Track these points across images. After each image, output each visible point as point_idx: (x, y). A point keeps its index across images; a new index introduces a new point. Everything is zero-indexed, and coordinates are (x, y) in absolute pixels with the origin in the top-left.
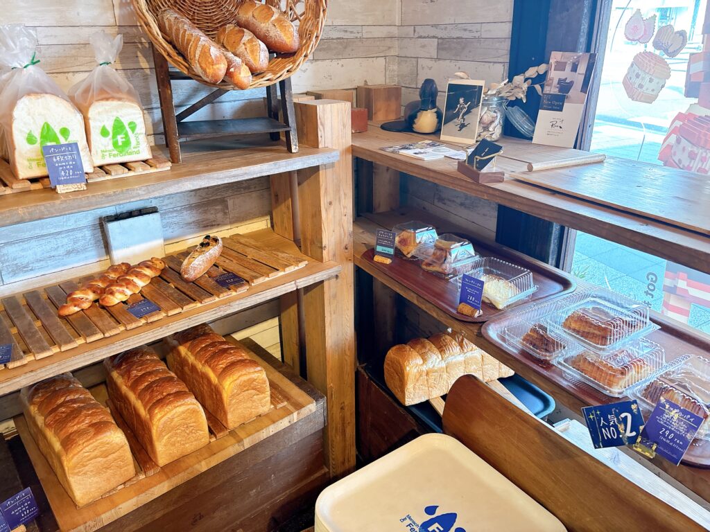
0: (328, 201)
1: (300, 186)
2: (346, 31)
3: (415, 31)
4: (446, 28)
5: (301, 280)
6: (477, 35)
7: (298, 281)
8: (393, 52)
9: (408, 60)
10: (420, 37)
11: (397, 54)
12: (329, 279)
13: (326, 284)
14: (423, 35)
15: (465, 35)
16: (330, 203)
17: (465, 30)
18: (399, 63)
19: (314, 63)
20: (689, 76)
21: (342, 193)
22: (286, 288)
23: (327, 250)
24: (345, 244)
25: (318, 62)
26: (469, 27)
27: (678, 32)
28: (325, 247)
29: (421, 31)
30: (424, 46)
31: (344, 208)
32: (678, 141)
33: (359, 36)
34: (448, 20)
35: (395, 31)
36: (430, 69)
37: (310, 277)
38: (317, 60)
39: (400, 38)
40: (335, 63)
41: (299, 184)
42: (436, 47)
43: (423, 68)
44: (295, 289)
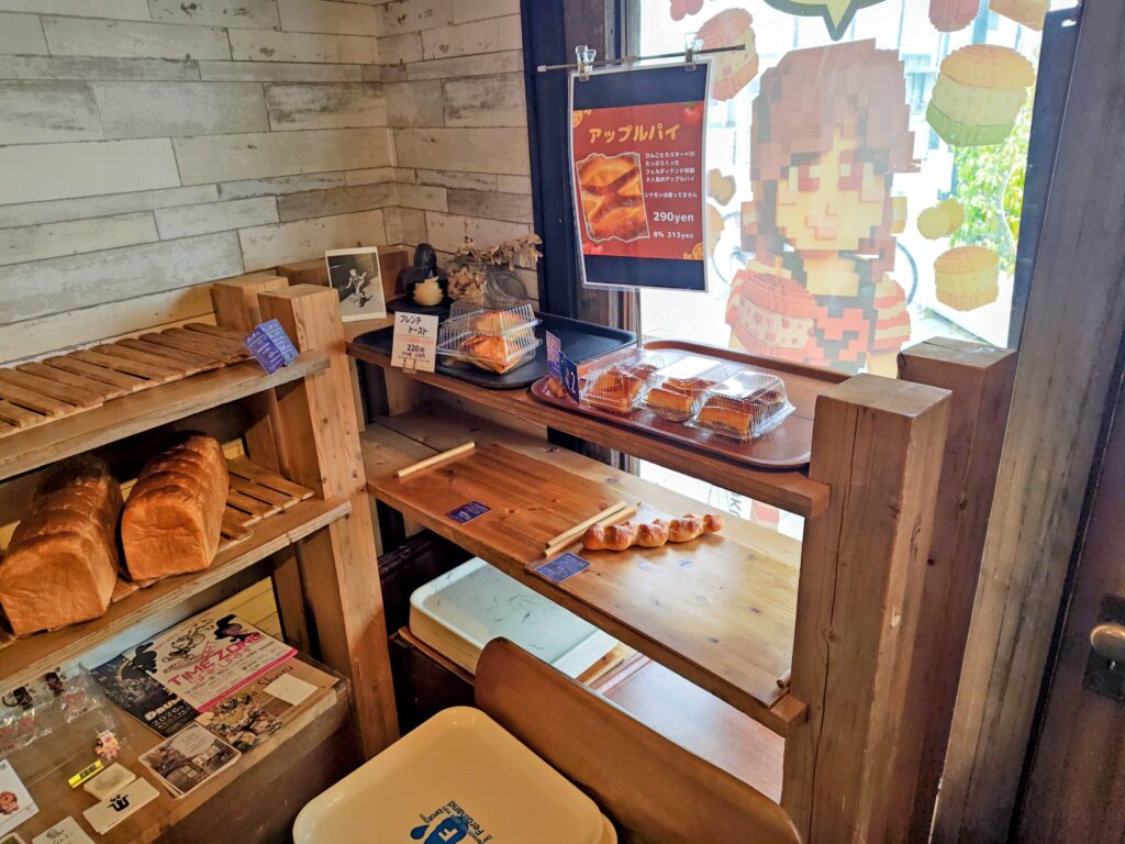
0: (322, 417)
1: (281, 402)
2: (322, 180)
3: (416, 176)
4: (455, 177)
5: (295, 530)
6: (493, 188)
7: (290, 533)
8: (391, 202)
9: (413, 212)
10: (425, 184)
11: (397, 203)
12: (336, 521)
13: (332, 529)
14: (429, 182)
15: (478, 186)
16: (325, 421)
17: (478, 181)
18: (402, 216)
19: (283, 227)
20: (743, 228)
21: (339, 405)
22: (274, 546)
23: (328, 482)
24: (352, 470)
25: (287, 225)
26: (482, 178)
27: (725, 178)
28: (325, 479)
29: (425, 177)
30: (430, 196)
31: (346, 423)
32: (742, 302)
33: (342, 184)
34: (456, 166)
35: (391, 174)
36: (442, 225)
37: (308, 524)
38: (285, 222)
39: (399, 183)
40: (312, 223)
41: (279, 399)
42: (445, 199)
43: (433, 224)
44: (288, 544)
